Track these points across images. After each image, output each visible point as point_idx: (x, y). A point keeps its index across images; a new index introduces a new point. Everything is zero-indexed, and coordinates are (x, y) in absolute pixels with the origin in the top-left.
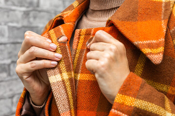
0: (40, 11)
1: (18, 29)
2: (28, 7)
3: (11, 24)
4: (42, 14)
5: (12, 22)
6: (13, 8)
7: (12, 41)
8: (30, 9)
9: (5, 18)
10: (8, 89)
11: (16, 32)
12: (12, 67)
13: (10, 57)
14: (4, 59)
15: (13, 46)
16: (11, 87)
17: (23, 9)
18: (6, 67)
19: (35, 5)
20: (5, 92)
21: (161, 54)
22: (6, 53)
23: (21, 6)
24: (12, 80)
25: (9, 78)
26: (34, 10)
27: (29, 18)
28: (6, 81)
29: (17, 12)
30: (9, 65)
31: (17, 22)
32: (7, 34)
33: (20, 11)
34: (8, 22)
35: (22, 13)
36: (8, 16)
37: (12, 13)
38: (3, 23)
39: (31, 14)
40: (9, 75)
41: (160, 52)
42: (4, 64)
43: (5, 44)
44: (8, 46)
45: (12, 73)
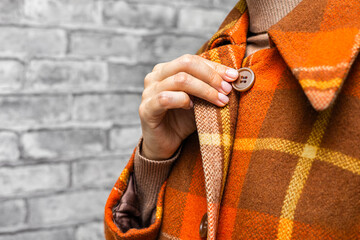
0: (179, 36)
1: (129, 67)
2: (151, 29)
3: (114, 60)
4: (184, 40)
5: (116, 55)
6: (120, 30)
7: (115, 88)
8: (158, 31)
9: (103, 48)
10: (103, 173)
11: (124, 73)
12: (113, 134)
13: (111, 118)
14: (97, 120)
15: (117, 97)
16: (111, 170)
17: (143, 32)
18: (102, 134)
19: (169, 24)
20: (99, 178)
21: (331, 91)
22: (102, 109)
23: (137, 27)
24: (114, 158)
25: (107, 154)
26: (165, 33)
27: (154, 48)
28: (101, 159)
29: (128, 39)
30: (108, 132)
31: (128, 55)
32: (105, 76)
33: (135, 36)
34: (108, 56)
35: (140, 40)
36: (109, 45)
37: (117, 39)
38: (98, 58)
39: (159, 41)
40: (108, 148)
41: (332, 88)
42: (98, 129)
43: (100, 94)
44: (108, 97)
45: (112, 146)
